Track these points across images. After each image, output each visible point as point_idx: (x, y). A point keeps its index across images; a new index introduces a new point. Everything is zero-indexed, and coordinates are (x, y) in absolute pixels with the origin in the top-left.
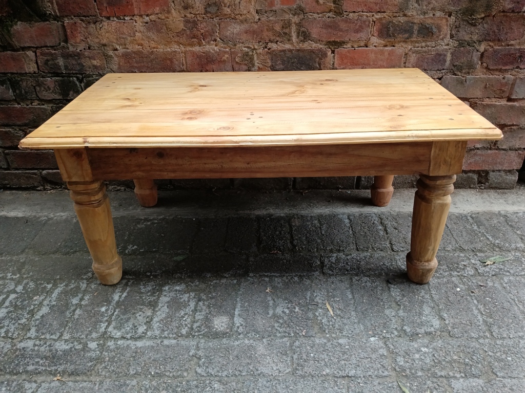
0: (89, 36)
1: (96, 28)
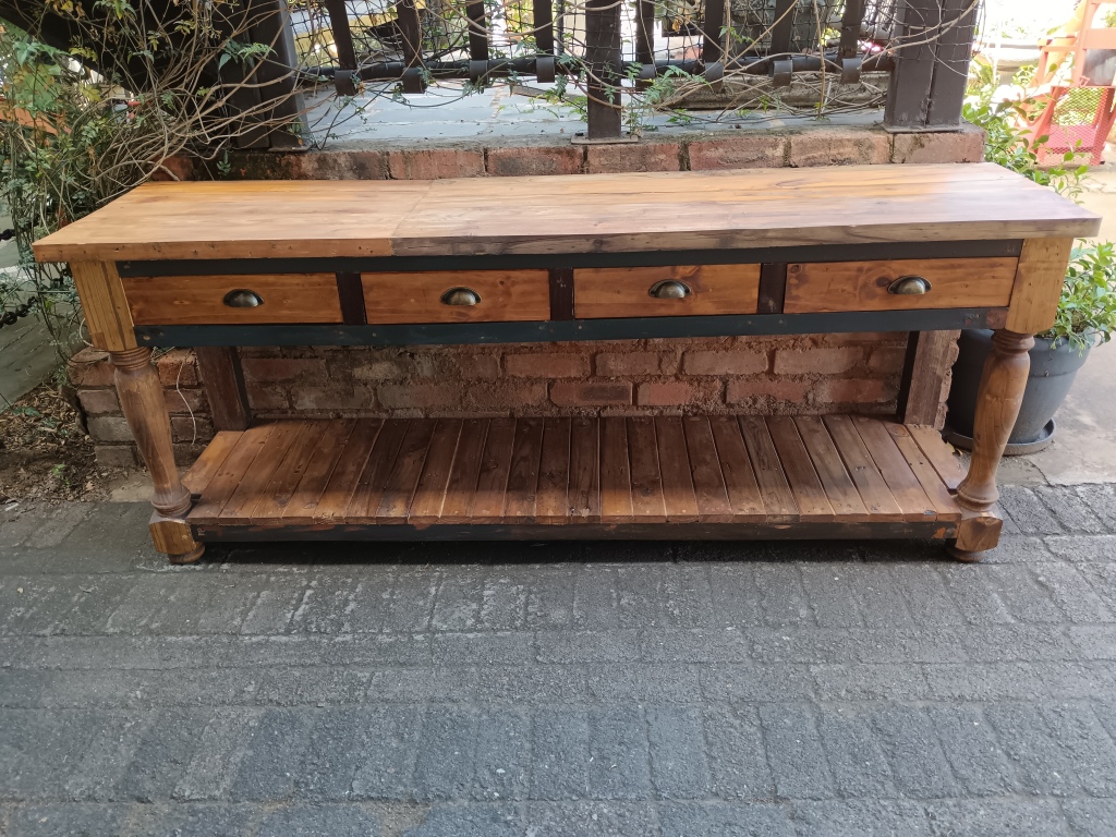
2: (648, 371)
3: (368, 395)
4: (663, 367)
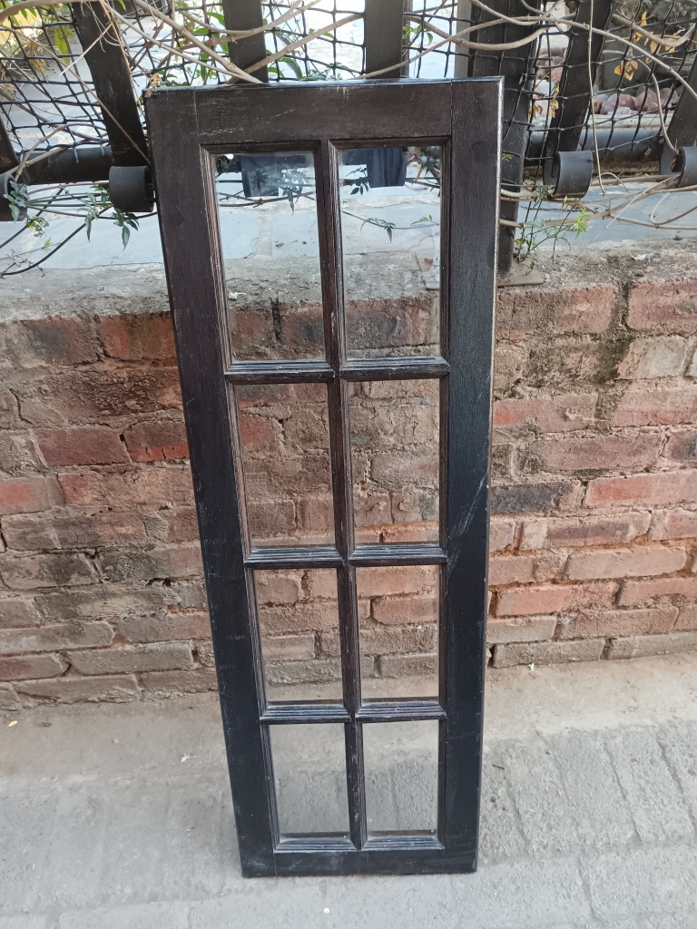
0: (110, 492)
1: (125, 480)
2: (516, 580)
3: (106, 632)
4: (538, 574)
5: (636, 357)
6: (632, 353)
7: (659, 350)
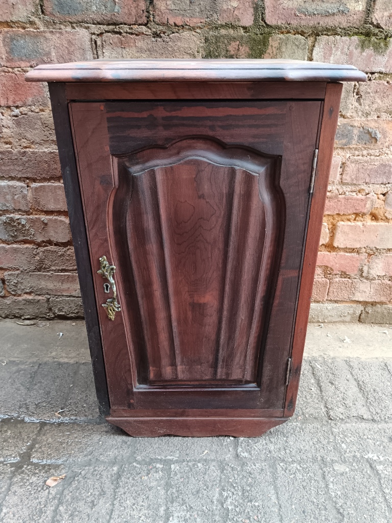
5: (274, 49)
6: (272, 46)
7: (289, 46)
